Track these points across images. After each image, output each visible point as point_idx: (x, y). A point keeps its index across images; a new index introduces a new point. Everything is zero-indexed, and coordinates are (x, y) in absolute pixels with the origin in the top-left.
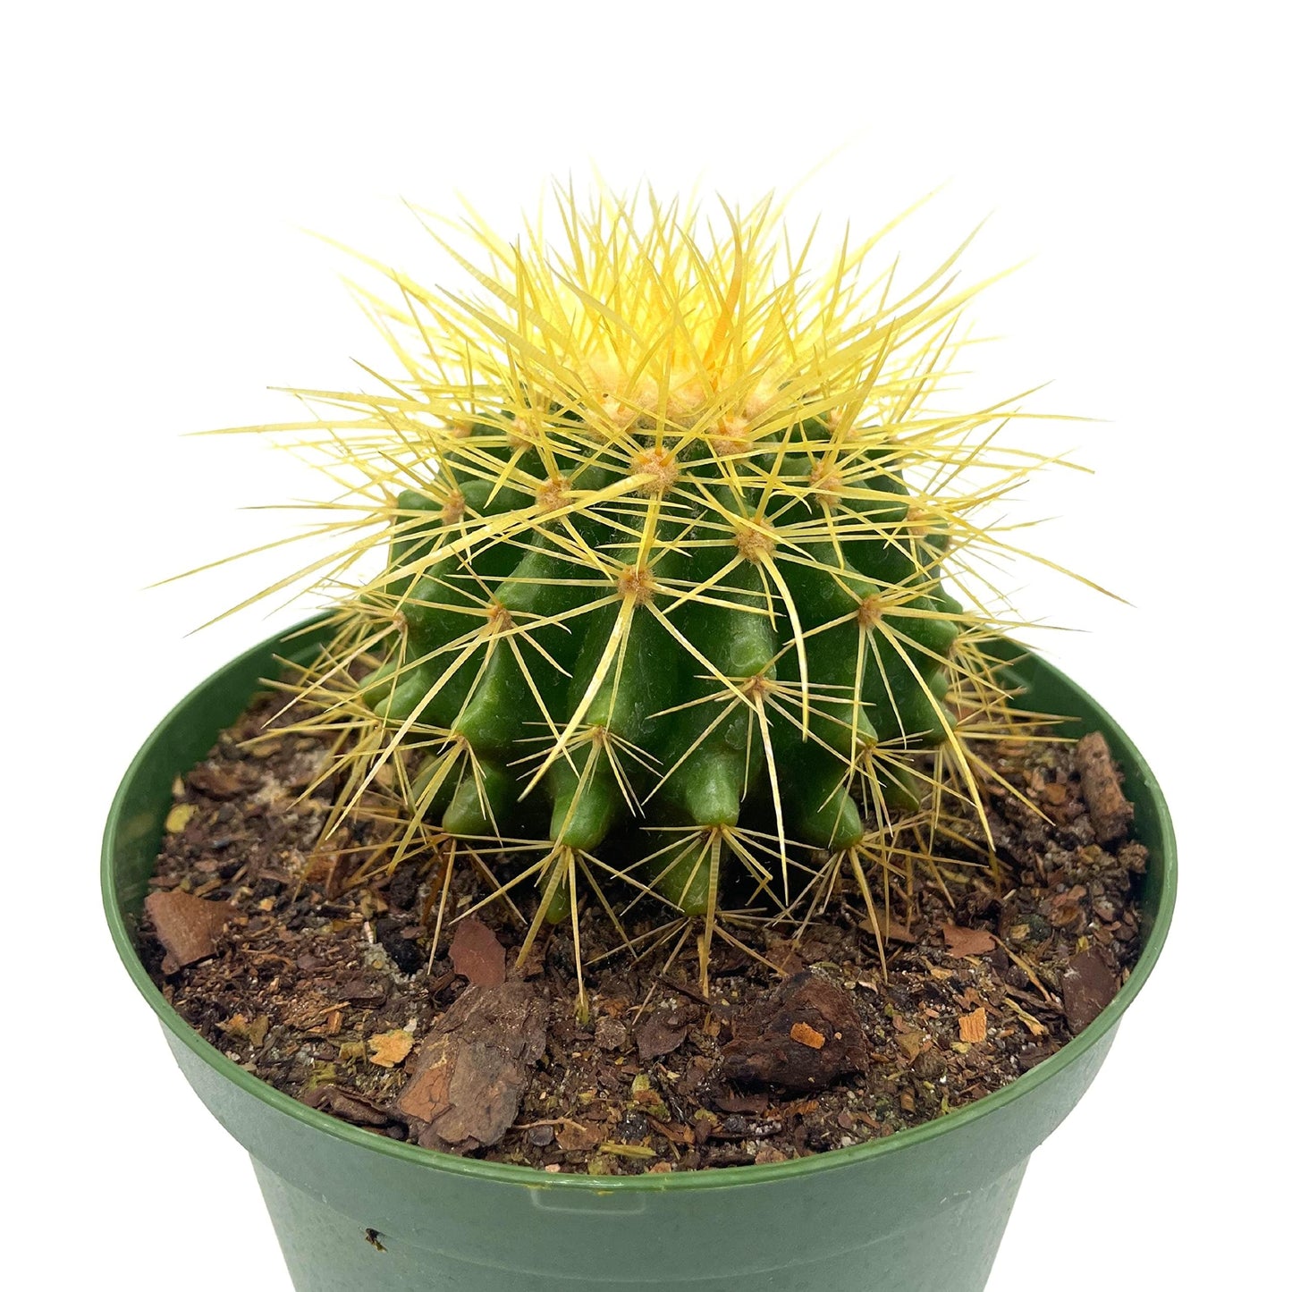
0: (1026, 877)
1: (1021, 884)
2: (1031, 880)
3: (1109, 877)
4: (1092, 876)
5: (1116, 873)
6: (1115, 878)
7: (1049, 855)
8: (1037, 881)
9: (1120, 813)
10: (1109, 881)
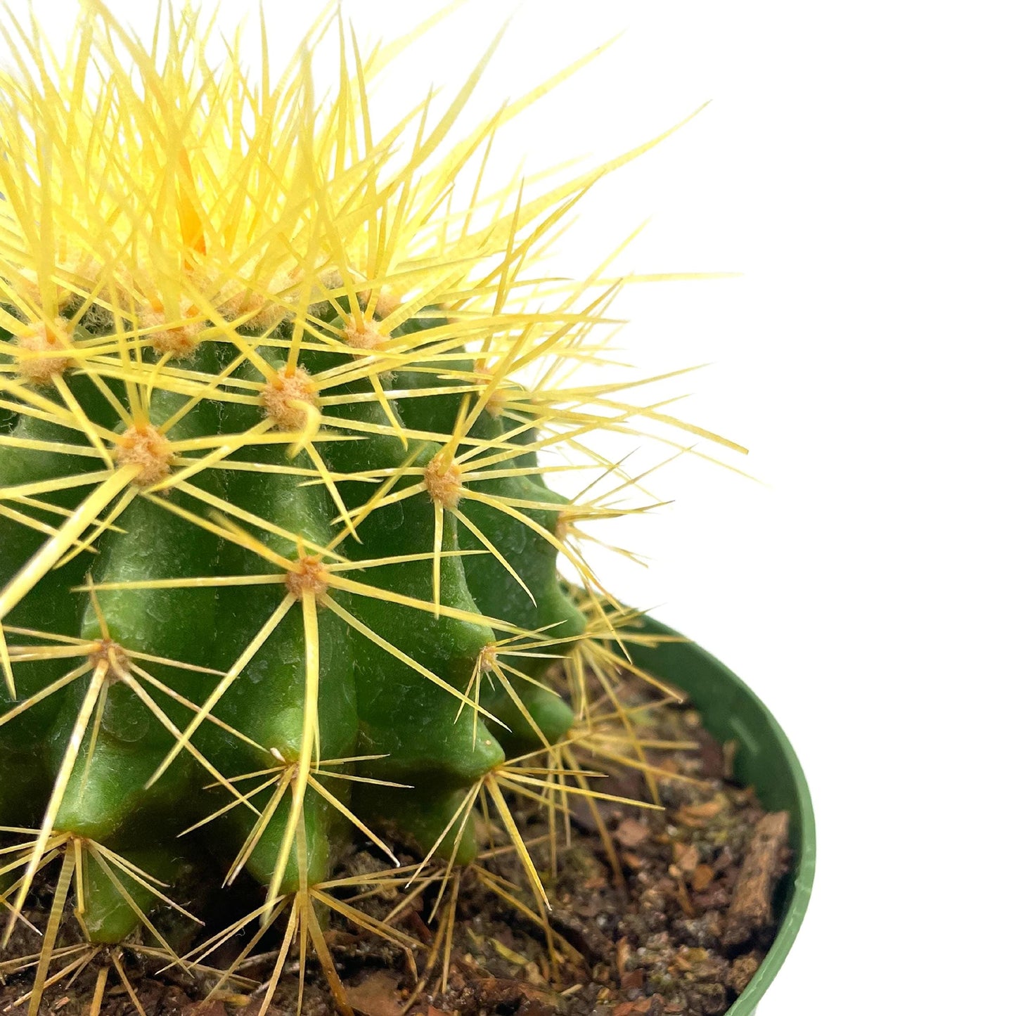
0: (600, 972)
1: (591, 980)
2: (606, 976)
3: (699, 993)
4: (677, 986)
5: (709, 988)
6: (705, 995)
7: (642, 951)
8: (611, 978)
9: (747, 913)
10: (697, 997)
